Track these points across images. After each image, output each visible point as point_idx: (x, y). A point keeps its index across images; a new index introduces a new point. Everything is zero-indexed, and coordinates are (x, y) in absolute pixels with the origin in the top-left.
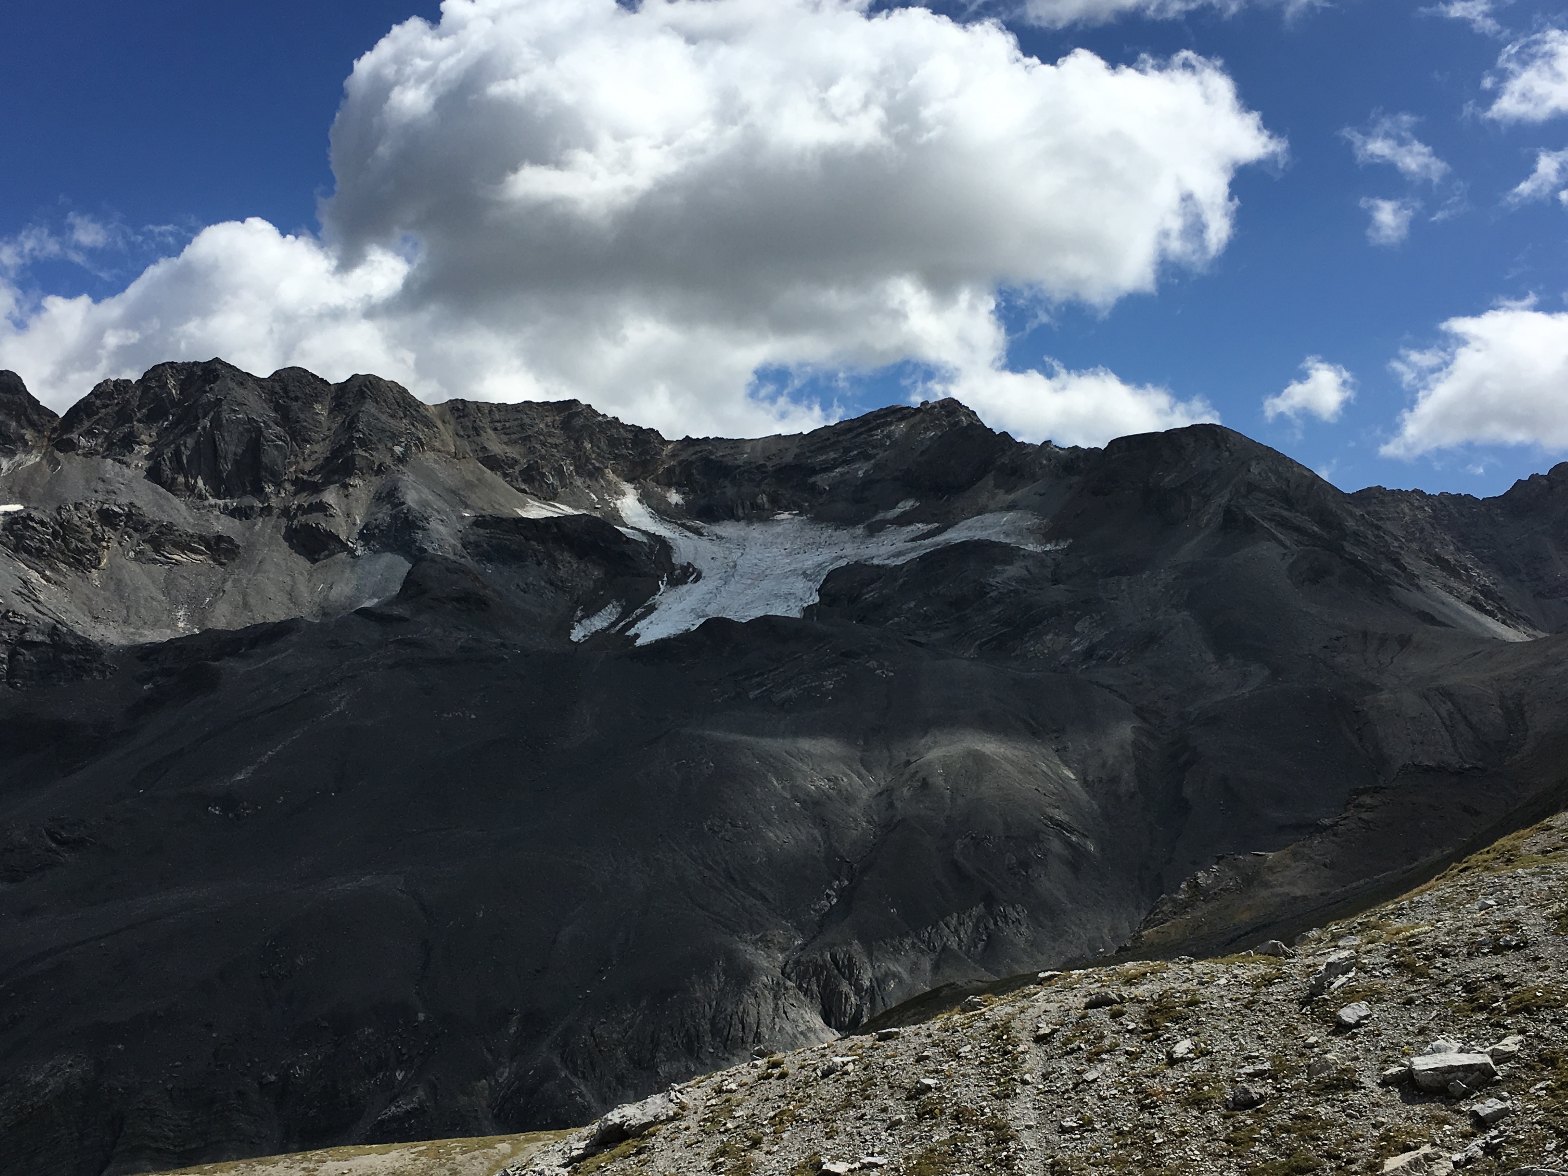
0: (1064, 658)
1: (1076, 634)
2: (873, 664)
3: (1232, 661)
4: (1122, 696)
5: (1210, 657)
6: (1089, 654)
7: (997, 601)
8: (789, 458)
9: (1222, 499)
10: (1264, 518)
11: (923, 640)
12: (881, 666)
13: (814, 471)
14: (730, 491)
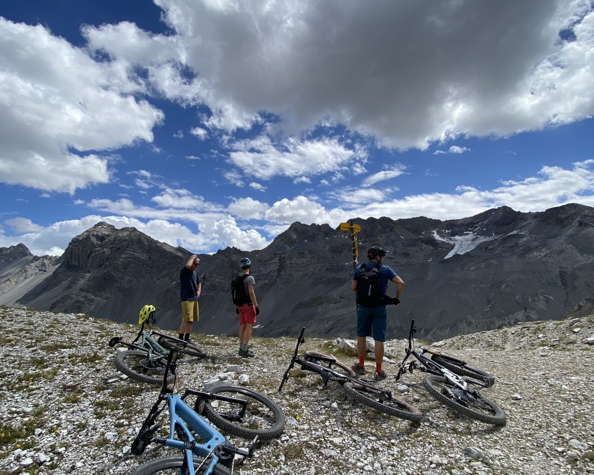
0: (539, 257)
1: (542, 252)
2: (492, 261)
3: (585, 255)
4: (555, 264)
5: (579, 255)
6: (546, 256)
7: (521, 246)
8: (469, 222)
9: (578, 219)
10: (590, 222)
11: (504, 255)
12: (494, 261)
13: (475, 224)
14: (457, 229)
